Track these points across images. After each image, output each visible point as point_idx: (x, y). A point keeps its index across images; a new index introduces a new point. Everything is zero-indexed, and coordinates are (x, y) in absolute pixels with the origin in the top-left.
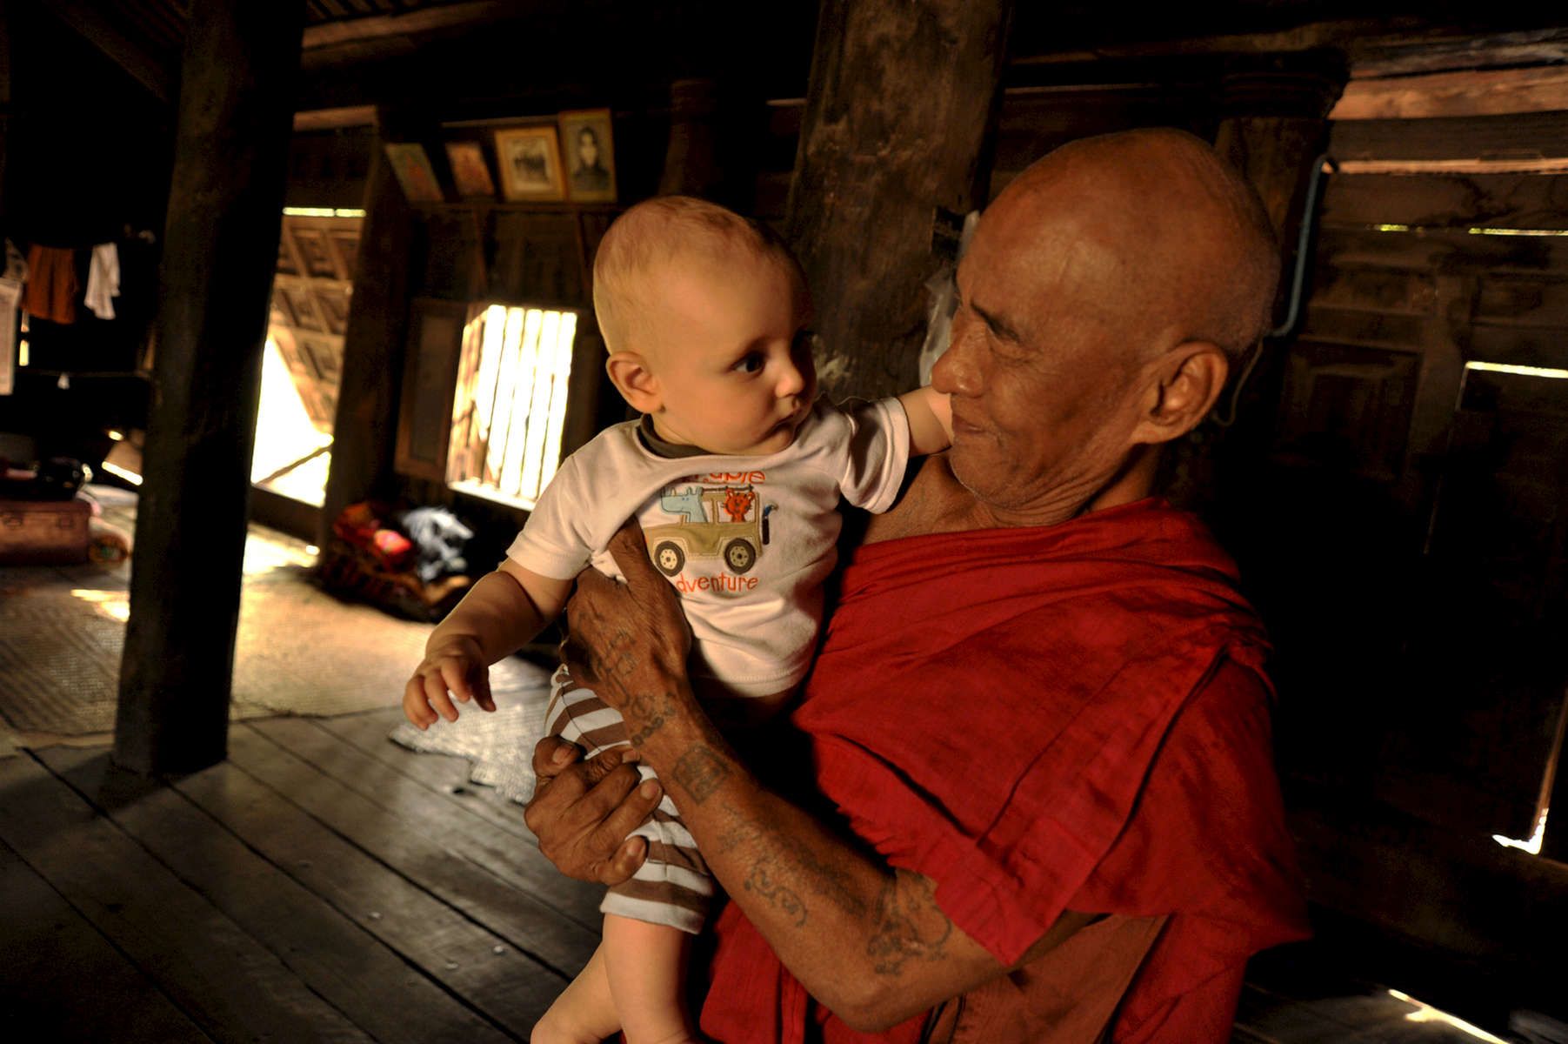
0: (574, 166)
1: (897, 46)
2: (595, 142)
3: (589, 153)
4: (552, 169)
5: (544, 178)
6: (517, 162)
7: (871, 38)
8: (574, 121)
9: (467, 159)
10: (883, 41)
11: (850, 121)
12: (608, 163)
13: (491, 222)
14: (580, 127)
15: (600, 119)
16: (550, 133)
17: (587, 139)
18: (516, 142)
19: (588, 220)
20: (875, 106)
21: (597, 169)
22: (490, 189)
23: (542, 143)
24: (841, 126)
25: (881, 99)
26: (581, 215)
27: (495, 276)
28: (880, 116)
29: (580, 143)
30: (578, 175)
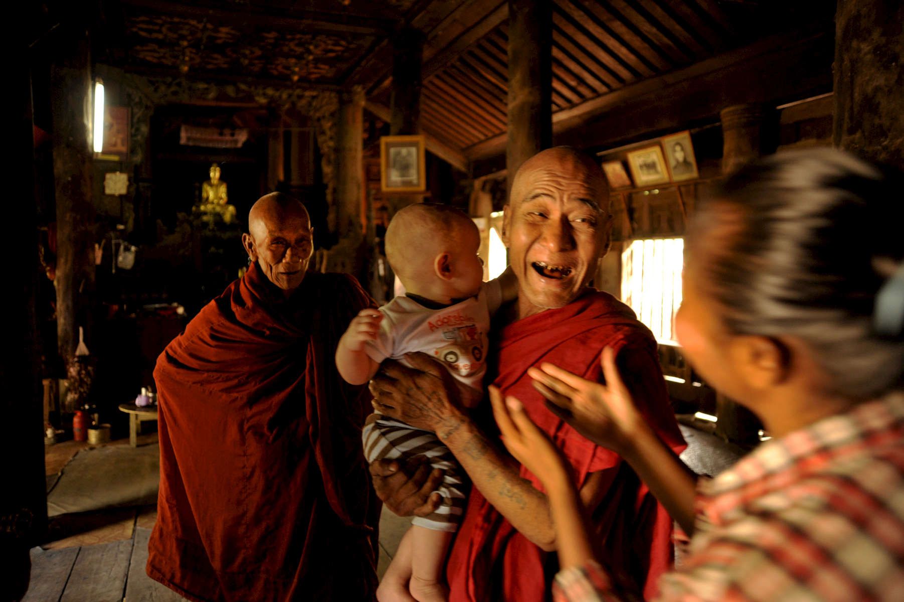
0: (673, 163)
1: (886, 89)
2: (683, 149)
3: (680, 156)
4: (661, 166)
5: (657, 172)
6: (641, 167)
7: (869, 89)
8: (669, 141)
9: (614, 170)
10: (877, 89)
11: (863, 132)
12: (692, 159)
13: (630, 199)
14: (673, 143)
15: (684, 137)
16: (657, 149)
17: (678, 148)
18: (639, 157)
19: (683, 189)
20: (877, 121)
21: (686, 162)
22: (628, 182)
23: (653, 154)
24: (858, 135)
25: (880, 117)
26: (679, 188)
27: (636, 226)
28: (881, 126)
29: (674, 151)
30: (675, 167)
